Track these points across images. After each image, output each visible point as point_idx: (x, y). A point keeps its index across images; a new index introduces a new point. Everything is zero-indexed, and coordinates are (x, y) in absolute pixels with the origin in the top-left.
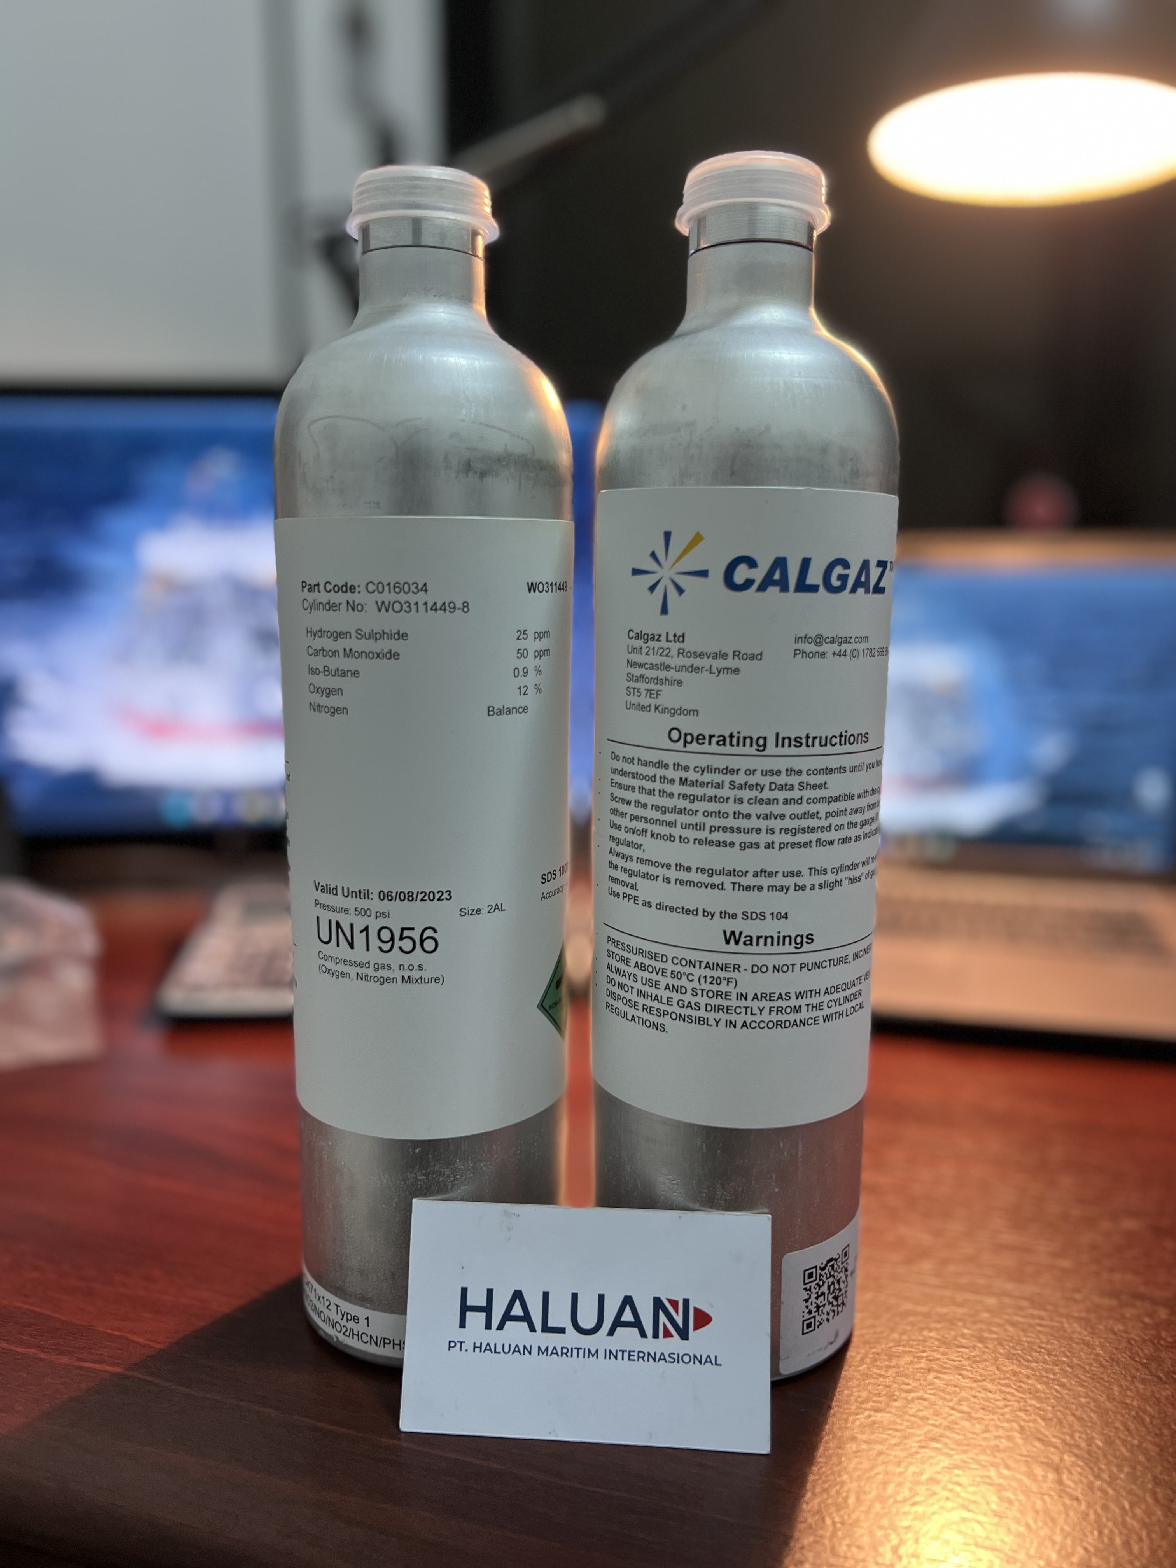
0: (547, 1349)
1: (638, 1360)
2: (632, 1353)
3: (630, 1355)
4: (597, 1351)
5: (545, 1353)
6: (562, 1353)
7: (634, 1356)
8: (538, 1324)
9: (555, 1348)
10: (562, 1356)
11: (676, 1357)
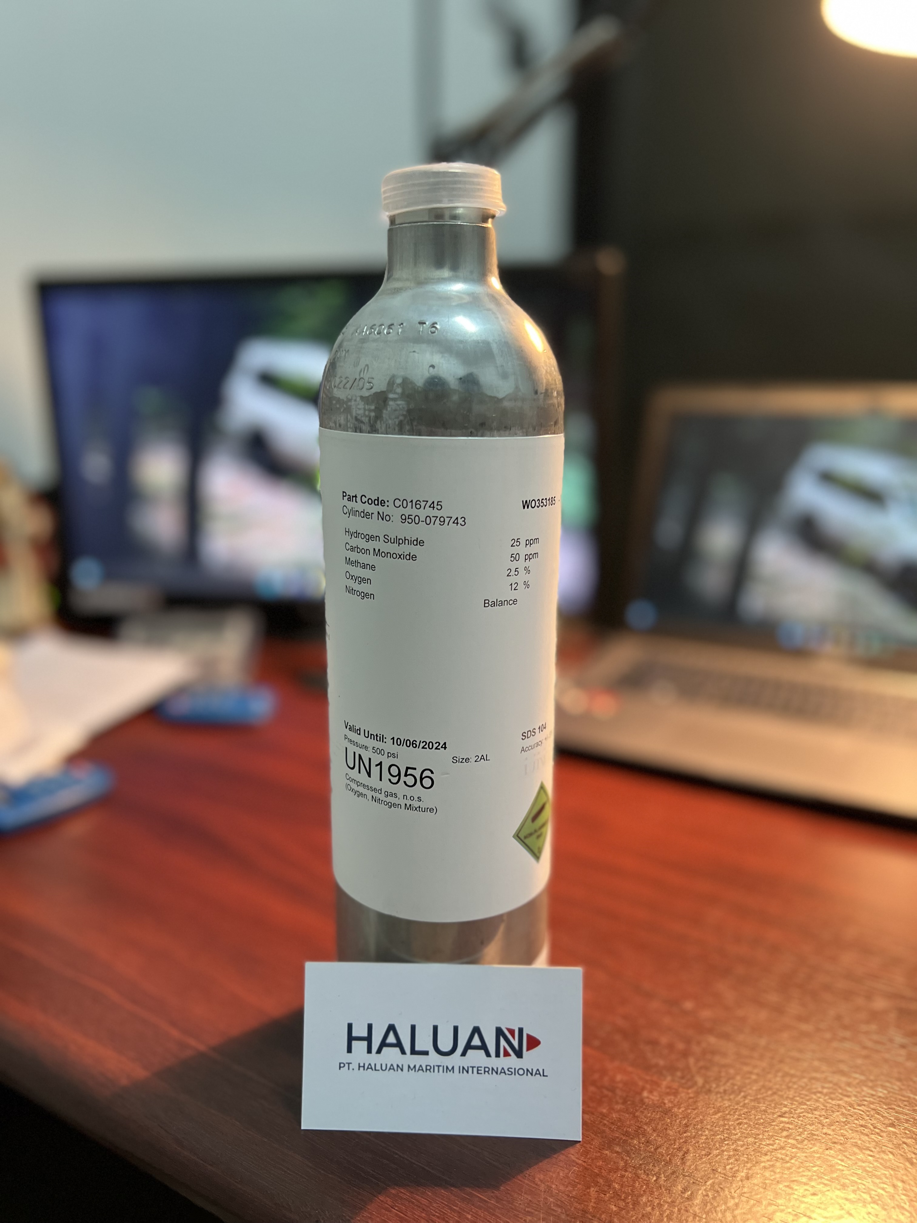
0: (415, 1067)
1: (485, 1073)
2: (479, 1069)
3: (478, 1070)
4: (453, 1068)
5: (414, 1070)
6: (426, 1070)
7: (481, 1070)
8: (407, 1048)
9: (421, 1066)
10: (426, 1071)
11: (513, 1070)
